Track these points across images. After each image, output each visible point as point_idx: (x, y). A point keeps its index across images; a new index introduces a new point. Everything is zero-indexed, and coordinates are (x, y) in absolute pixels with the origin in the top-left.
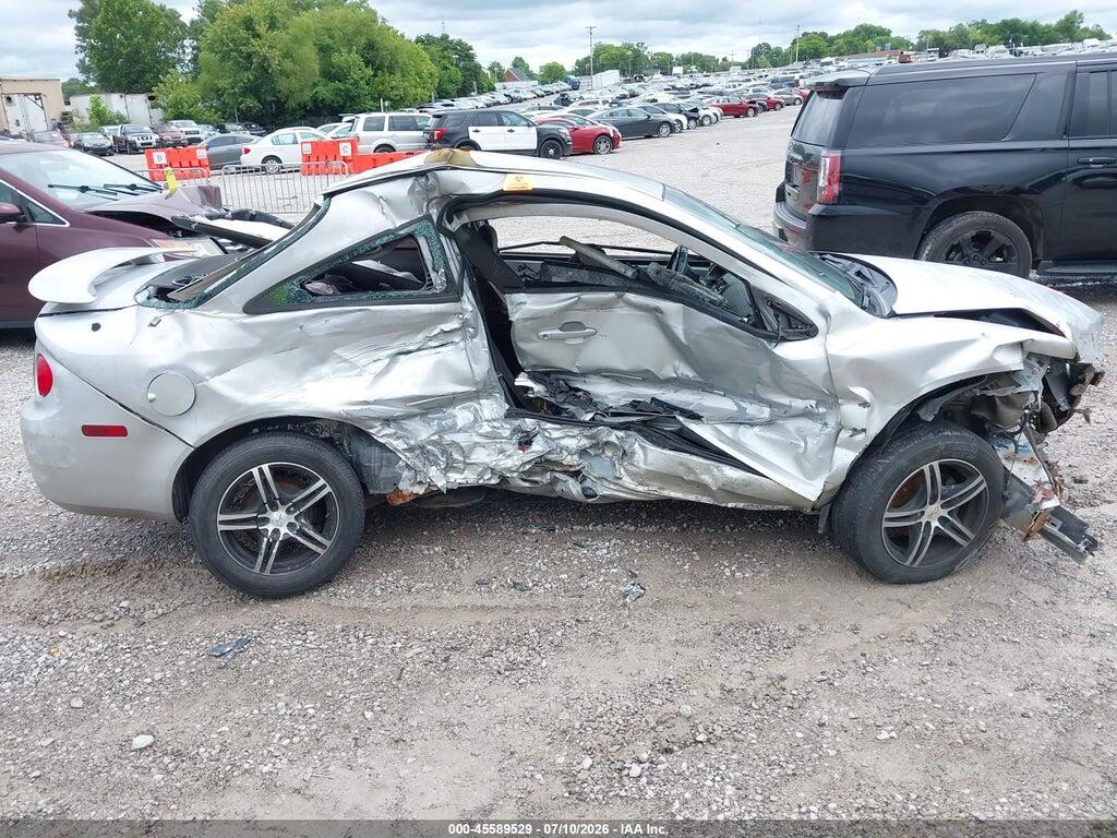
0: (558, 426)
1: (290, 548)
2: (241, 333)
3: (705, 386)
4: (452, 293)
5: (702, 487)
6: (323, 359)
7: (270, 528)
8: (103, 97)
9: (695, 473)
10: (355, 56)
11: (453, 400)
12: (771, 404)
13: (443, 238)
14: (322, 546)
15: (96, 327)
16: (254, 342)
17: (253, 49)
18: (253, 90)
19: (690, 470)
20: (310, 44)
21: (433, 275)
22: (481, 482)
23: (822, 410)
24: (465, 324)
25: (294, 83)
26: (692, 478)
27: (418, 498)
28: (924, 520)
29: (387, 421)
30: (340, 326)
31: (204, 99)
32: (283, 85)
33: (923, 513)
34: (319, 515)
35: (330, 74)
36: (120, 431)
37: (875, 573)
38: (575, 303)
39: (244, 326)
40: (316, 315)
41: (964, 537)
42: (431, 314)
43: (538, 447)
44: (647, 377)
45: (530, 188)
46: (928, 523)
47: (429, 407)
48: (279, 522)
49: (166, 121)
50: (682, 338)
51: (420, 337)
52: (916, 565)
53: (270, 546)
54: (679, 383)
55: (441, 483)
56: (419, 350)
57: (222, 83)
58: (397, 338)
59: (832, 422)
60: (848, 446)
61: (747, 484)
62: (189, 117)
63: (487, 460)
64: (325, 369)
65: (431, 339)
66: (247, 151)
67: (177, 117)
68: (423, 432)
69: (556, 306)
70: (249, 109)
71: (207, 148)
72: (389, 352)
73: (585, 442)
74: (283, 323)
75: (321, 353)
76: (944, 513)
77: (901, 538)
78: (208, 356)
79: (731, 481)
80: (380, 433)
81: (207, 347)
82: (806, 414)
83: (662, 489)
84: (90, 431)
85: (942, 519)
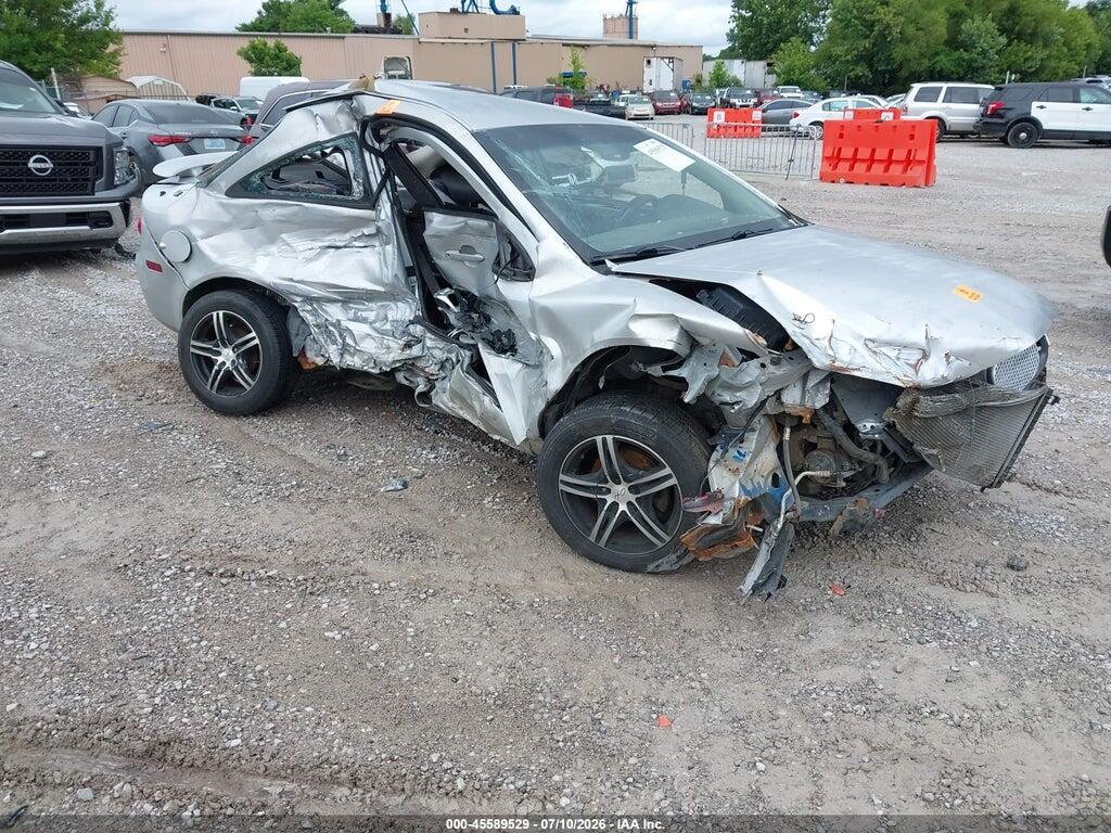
0: (434, 337)
1: (229, 381)
2: (220, 209)
4: (371, 201)
6: (272, 240)
7: (220, 359)
8: (726, 62)
9: (471, 397)
10: (988, 22)
11: (370, 296)
13: (367, 155)
14: (248, 383)
15: (163, 193)
16: (226, 218)
17: (877, 17)
18: (867, 58)
19: (470, 394)
20: (941, 9)
21: (354, 184)
22: (365, 368)
24: (379, 231)
26: (470, 402)
27: (318, 369)
28: (609, 499)
29: (309, 299)
30: (283, 216)
31: (817, 66)
32: (899, 52)
33: (608, 490)
34: (250, 356)
35: (954, 42)
36: (160, 268)
37: (575, 543)
38: (463, 227)
39: (222, 205)
40: (266, 204)
42: (350, 217)
43: (416, 351)
45: (390, 112)
46: (614, 504)
47: (349, 297)
48: (226, 357)
49: (776, 85)
51: (348, 236)
52: (600, 544)
53: (218, 372)
55: (335, 360)
56: (345, 247)
57: (838, 50)
58: (329, 234)
61: (495, 418)
62: (798, 83)
63: (373, 351)
64: (273, 249)
65: (355, 239)
66: (796, 115)
67: (787, 83)
68: (335, 312)
69: (450, 227)
70: (858, 77)
72: (322, 244)
73: (445, 355)
74: (246, 207)
75: (271, 235)
76: (632, 498)
78: (200, 223)
80: (305, 312)
81: (200, 217)
83: (461, 408)
85: (629, 504)
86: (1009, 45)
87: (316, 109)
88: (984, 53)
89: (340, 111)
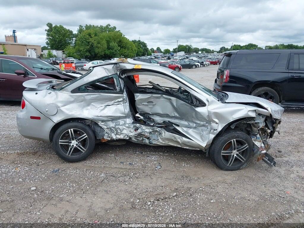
0: (145, 126)
1: (76, 150)
2: (70, 97)
3: (181, 118)
4: (121, 92)
5: (178, 143)
6: (88, 105)
7: (72, 144)
8: (51, 51)
9: (176, 139)
10: (116, 44)
11: (119, 118)
12: (196, 123)
13: (120, 79)
14: (84, 150)
15: (36, 94)
16: (72, 99)
17: (90, 41)
18: (89, 51)
19: (175, 138)
20: (105, 40)
21: (117, 87)
22: (124, 138)
23: (207, 125)
24: (124, 100)
25: (100, 50)
26: (175, 140)
27: (108, 141)
28: (232, 154)
29: (103, 121)
30: (93, 97)
31: (76, 52)
32: (97, 50)
33: (232, 152)
34: (84, 143)
35: (109, 48)
36: (39, 118)
37: (220, 167)
38: (151, 97)
39: (71, 96)
40: (88, 94)
41: (243, 160)
42: (115, 97)
43: (139, 131)
44: (167, 116)
45: (140, 68)
46: (233, 155)
47: (114, 119)
48: (74, 143)
49: (66, 57)
50: (175, 106)
51: (113, 102)
52: (230, 166)
53: (71, 149)
54: (175, 117)
55: (114, 137)
56: (112, 105)
57: (81, 49)
58: (107, 102)
59: (209, 128)
60: (213, 133)
61: (189, 142)
62: (72, 57)
63: (126, 133)
64: (89, 108)
65: (115, 103)
66: (85, 65)
67: (69, 57)
68: (111, 124)
69: (146, 97)
70: (87, 56)
71: (75, 64)
72: (105, 105)
73: (151, 130)
74: (80, 96)
75: (88, 103)
76: (238, 153)
77: (226, 158)
78: (61, 102)
79: (185, 141)
80: (101, 124)
81: (61, 100)
82: (203, 126)
83: (169, 143)
84: (32, 118)
85: (237, 154)
86: (121, 49)
87: (105, 67)
88: (116, 51)
89: (113, 67)
